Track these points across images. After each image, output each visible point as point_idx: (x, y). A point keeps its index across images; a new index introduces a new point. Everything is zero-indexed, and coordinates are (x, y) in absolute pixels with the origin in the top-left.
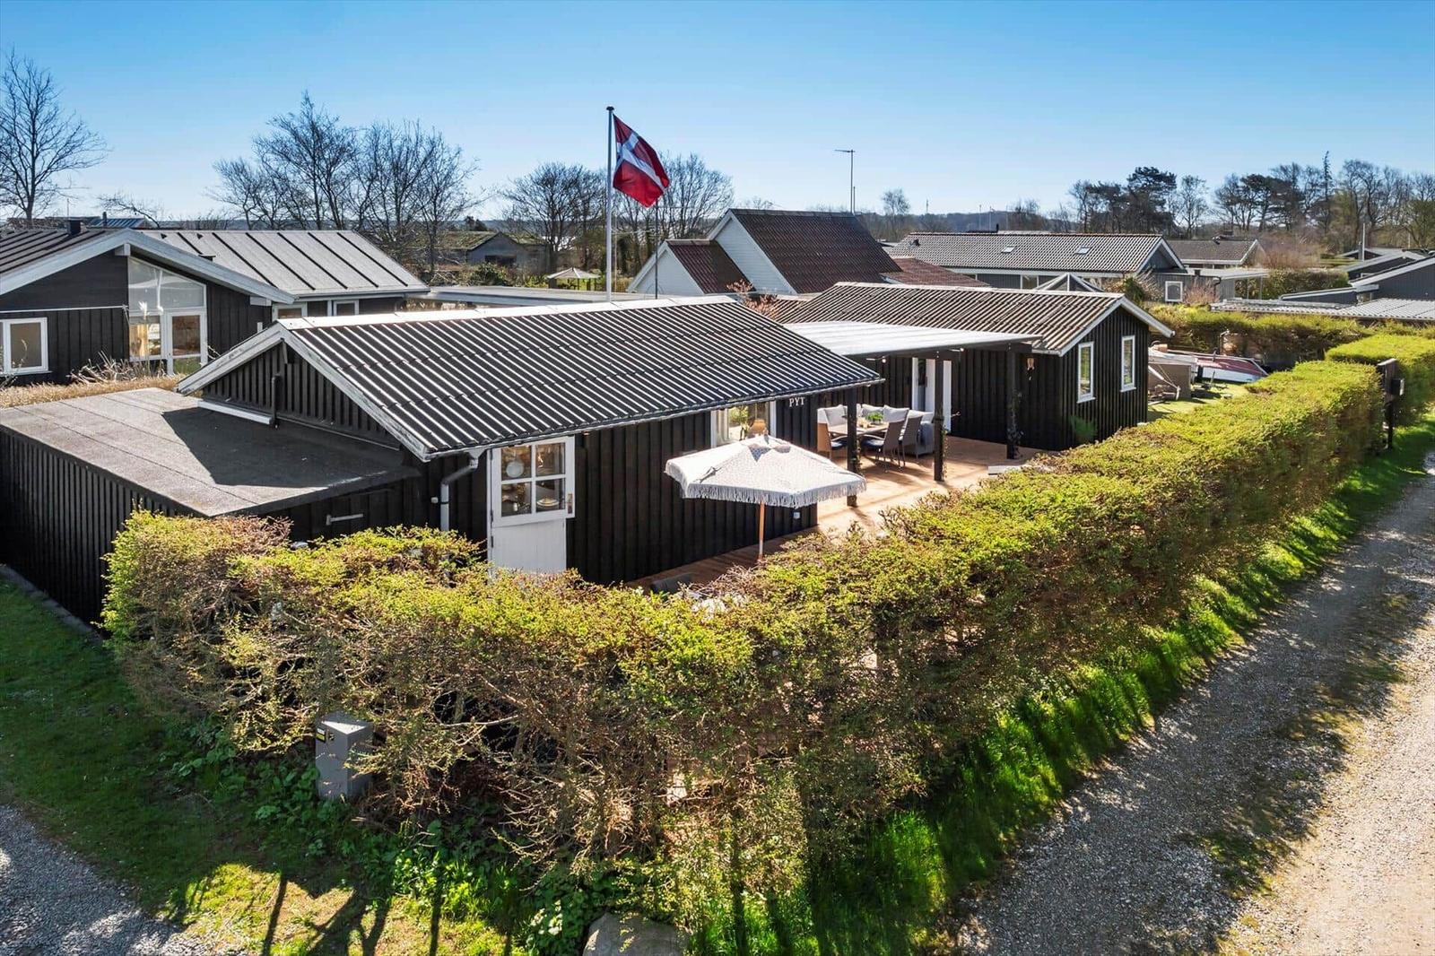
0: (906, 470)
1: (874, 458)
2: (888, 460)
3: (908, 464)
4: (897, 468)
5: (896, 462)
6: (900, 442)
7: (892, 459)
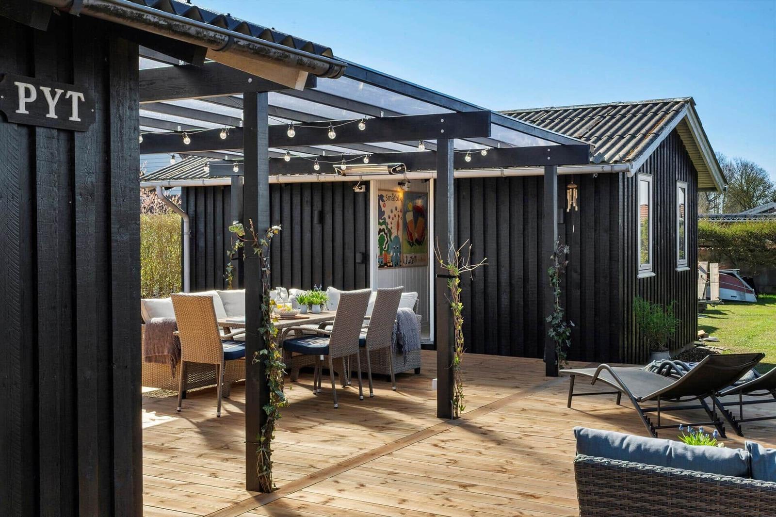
0: (373, 401)
1: (312, 384)
2: (338, 387)
3: (377, 392)
4: (356, 399)
5: (355, 390)
6: (363, 343)
7: (344, 384)
